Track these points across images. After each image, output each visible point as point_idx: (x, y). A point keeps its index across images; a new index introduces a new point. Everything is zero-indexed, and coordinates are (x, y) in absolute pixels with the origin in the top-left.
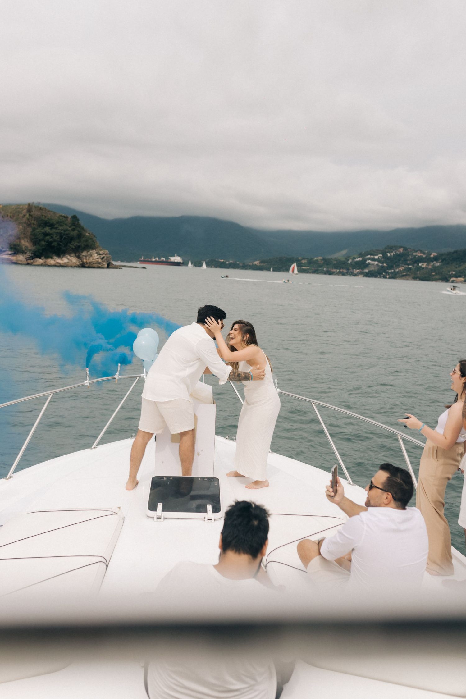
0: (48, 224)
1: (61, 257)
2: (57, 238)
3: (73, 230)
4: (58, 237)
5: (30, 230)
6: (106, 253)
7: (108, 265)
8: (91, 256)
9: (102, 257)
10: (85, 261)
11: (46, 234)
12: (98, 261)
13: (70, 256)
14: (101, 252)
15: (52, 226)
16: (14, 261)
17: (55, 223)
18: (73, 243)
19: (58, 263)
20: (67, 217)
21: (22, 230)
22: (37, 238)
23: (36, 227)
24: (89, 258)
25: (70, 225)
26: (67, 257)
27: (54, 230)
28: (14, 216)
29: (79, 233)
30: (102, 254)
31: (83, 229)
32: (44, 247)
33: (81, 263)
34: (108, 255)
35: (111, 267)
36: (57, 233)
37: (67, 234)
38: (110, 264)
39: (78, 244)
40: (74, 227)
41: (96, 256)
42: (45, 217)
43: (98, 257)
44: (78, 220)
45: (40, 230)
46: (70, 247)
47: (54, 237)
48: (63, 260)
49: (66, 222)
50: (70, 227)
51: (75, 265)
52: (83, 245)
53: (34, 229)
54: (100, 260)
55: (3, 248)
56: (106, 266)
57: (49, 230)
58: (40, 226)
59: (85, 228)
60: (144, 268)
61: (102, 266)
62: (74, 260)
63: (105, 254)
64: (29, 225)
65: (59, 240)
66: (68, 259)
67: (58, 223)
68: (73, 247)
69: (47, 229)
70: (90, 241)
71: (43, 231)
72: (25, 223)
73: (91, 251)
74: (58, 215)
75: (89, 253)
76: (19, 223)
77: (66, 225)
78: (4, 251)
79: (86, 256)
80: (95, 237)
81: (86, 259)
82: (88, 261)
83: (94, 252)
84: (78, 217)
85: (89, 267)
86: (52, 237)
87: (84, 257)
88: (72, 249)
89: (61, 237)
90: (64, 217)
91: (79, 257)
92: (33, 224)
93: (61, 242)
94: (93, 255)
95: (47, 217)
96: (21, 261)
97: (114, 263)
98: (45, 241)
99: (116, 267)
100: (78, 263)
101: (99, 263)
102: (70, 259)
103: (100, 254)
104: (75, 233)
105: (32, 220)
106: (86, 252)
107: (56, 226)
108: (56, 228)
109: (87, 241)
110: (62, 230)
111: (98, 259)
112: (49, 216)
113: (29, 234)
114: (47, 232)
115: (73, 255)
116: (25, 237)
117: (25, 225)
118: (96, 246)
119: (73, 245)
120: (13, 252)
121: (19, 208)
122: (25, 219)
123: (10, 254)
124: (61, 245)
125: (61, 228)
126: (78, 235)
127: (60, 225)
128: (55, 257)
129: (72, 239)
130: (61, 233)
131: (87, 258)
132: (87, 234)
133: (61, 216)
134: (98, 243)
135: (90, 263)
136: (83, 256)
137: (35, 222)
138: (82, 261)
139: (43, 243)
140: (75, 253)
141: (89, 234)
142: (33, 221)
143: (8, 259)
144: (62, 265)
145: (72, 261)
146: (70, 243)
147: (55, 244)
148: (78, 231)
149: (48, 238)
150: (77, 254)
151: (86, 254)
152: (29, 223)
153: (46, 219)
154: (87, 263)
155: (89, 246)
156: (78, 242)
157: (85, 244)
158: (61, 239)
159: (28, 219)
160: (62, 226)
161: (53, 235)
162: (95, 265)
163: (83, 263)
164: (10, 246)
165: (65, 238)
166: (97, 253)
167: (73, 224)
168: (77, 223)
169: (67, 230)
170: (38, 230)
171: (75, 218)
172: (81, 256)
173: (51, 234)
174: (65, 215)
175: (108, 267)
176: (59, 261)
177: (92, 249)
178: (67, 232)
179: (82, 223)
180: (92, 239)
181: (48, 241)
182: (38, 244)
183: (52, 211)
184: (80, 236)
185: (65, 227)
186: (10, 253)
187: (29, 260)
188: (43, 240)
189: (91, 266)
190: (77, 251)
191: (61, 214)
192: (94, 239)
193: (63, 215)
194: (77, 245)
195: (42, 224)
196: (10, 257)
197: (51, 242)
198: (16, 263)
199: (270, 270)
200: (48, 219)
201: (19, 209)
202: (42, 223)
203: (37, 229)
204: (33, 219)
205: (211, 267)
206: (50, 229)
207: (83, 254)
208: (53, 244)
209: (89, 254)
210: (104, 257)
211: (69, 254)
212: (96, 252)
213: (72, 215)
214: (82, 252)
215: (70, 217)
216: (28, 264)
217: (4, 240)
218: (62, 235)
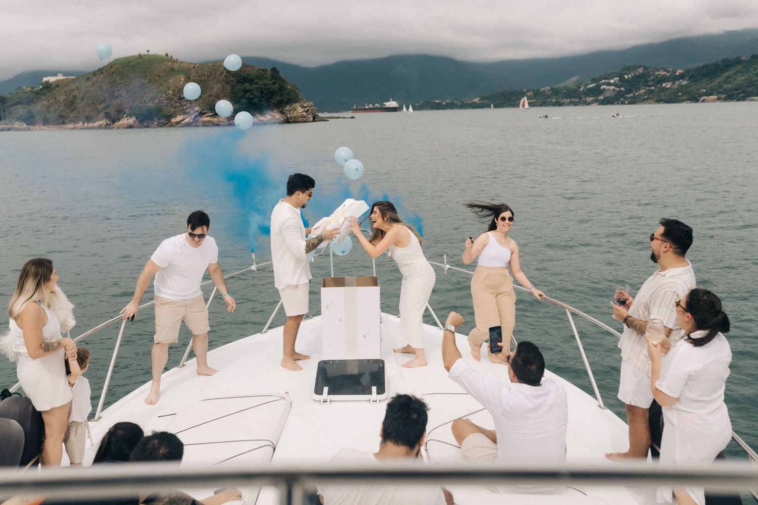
0: (247, 80)
1: (264, 114)
2: (257, 93)
3: (274, 83)
4: (259, 92)
5: (229, 87)
6: (310, 105)
7: (314, 118)
8: (295, 109)
9: (306, 110)
10: (289, 116)
11: (246, 91)
12: (303, 115)
13: (273, 112)
14: (305, 105)
15: (251, 81)
16: (216, 123)
17: (254, 78)
18: (274, 97)
19: (261, 120)
20: (267, 70)
21: (221, 89)
22: (237, 96)
23: (235, 84)
24: (293, 112)
25: (269, 79)
26: (269, 113)
27: (254, 86)
28: (211, 75)
29: (279, 86)
30: (307, 107)
31: (284, 81)
32: (245, 105)
33: (285, 118)
34: (313, 108)
35: (317, 120)
36: (257, 88)
37: (267, 89)
38: (316, 117)
39: (281, 99)
40: (275, 80)
41: (300, 110)
42: (244, 72)
43: (302, 110)
44: (279, 72)
45: (239, 87)
46: (272, 102)
47: (255, 93)
48: (265, 117)
49: (266, 75)
50: (270, 81)
51: (279, 121)
52: (285, 99)
53: (233, 87)
54: (304, 114)
55: (203, 110)
56: (312, 119)
57: (249, 86)
58: (238, 82)
59: (286, 80)
60: (353, 117)
61: (309, 120)
62: (278, 116)
63: (310, 107)
64: (228, 83)
65: (260, 96)
66: (272, 116)
67: (258, 77)
68: (275, 102)
69: (247, 85)
70: (292, 94)
71: (242, 88)
72: (223, 81)
73: (294, 105)
74: (256, 69)
75: (292, 107)
76: (218, 81)
77: (266, 78)
78: (205, 113)
79: (290, 111)
80: (297, 88)
81: (290, 114)
82: (292, 116)
83: (298, 105)
84: (278, 69)
85: (294, 122)
86: (252, 94)
87: (288, 112)
88: (275, 104)
89: (262, 93)
90: (263, 70)
91: (282, 112)
92: (232, 81)
93: (262, 97)
94: (297, 109)
95: (245, 73)
96: (222, 122)
97: (321, 115)
98: (245, 99)
99: (323, 120)
100: (282, 119)
101: (304, 117)
102: (273, 115)
103: (304, 107)
104: (277, 86)
105: (230, 77)
106: (289, 106)
107: (255, 81)
108: (256, 83)
109: (289, 94)
110: (262, 85)
111: (302, 112)
112: (248, 70)
113: (228, 92)
114: (247, 88)
115: (276, 110)
116: (224, 96)
117: (224, 83)
118: (299, 98)
119: (275, 100)
120: (214, 114)
121: (215, 65)
122: (223, 76)
123: (211, 116)
124: (262, 101)
125: (260, 83)
126: (279, 88)
127: (260, 80)
128: (258, 115)
129: (273, 93)
130: (261, 88)
131: (291, 112)
132: (289, 86)
133: (260, 69)
134: (301, 96)
135: (294, 117)
136: (287, 110)
137: (234, 79)
138: (286, 116)
139: (244, 101)
140: (278, 108)
141: (291, 86)
142: (231, 79)
143: (209, 121)
144: (265, 122)
145: (275, 118)
146: (272, 98)
147: (256, 100)
148: (279, 84)
149: (248, 94)
150: (280, 109)
151: (290, 108)
152: (227, 81)
153: (245, 75)
154: (291, 118)
155: (292, 99)
156: (281, 96)
157: (288, 97)
158: (261, 95)
159: (226, 77)
160: (262, 80)
161: (253, 91)
162: (300, 119)
163: (288, 118)
164: (210, 107)
165: (266, 93)
166: (301, 106)
167: (273, 77)
168: (277, 75)
169: (267, 84)
170: (237, 88)
171: (274, 70)
172: (284, 111)
173: (252, 90)
174: (264, 68)
175: (314, 120)
176: (262, 118)
177: (296, 102)
178: (268, 87)
179: (282, 74)
180: (294, 91)
181: (248, 99)
182: (239, 102)
183: (250, 66)
184: (282, 89)
185: (265, 81)
186: (210, 114)
187: (230, 120)
188: (243, 97)
189: (295, 120)
190: (279, 106)
191: (259, 67)
192: (297, 91)
193: (262, 68)
194: (279, 99)
195: (241, 81)
196: (211, 119)
197: (252, 99)
198: (218, 125)
199: (489, 107)
200: (247, 74)
201: (215, 67)
202: (241, 79)
203: (236, 86)
204: (231, 75)
205: (427, 110)
206: (251, 85)
207: (287, 108)
208: (254, 101)
209: (293, 109)
210: (308, 110)
211: (272, 110)
212: (299, 105)
213: (271, 67)
214: (285, 107)
215: (269, 70)
216: (230, 124)
217: (203, 101)
218: (263, 90)
